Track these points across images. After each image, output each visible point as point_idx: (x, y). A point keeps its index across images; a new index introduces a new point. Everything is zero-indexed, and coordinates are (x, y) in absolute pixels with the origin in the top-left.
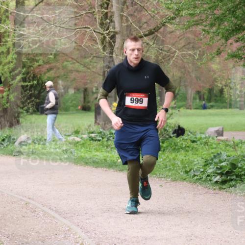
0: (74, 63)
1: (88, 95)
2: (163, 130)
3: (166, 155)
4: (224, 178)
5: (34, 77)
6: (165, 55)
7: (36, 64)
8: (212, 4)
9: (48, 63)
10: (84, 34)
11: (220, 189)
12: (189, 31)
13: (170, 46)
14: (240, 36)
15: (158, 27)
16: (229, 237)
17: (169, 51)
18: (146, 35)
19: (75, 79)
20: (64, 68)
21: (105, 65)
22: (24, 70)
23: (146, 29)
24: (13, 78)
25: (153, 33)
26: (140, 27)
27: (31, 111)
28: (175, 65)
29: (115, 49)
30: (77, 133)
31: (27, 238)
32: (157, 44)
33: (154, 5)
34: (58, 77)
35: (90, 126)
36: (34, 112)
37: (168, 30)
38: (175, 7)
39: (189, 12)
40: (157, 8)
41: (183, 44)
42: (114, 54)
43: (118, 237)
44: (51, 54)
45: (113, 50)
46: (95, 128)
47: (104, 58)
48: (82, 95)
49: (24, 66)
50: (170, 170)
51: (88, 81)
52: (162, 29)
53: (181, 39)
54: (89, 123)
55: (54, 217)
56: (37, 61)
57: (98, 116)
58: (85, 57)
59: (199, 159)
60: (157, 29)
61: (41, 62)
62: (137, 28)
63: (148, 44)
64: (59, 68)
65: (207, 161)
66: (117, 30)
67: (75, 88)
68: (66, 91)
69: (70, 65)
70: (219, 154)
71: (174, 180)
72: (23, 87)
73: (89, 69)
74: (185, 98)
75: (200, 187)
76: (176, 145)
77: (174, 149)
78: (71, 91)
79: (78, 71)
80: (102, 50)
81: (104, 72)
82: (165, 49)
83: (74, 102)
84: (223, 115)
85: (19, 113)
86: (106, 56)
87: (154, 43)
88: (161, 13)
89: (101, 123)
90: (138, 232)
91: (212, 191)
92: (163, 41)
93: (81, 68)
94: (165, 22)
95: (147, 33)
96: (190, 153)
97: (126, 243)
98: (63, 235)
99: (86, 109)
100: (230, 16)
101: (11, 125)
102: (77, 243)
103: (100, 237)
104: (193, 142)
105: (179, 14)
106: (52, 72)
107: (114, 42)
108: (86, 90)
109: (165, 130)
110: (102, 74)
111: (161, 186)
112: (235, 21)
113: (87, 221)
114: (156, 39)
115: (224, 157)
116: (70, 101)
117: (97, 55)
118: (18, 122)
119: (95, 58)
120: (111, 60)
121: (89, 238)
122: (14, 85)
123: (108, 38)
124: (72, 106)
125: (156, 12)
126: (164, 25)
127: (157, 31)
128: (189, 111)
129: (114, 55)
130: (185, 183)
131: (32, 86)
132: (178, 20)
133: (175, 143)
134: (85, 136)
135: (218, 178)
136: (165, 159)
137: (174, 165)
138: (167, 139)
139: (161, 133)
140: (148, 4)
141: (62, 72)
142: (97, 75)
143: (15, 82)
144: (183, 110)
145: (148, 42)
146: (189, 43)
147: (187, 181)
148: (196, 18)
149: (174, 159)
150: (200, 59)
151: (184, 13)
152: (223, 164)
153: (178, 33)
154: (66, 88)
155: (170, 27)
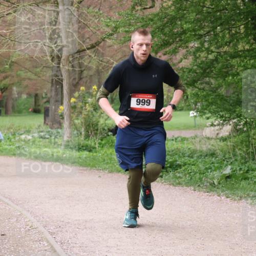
0: (27, 72)
1: (38, 100)
2: (102, 130)
3: (105, 151)
6: (105, 65)
8: (145, 23)
9: (4, 72)
12: (125, 46)
13: (108, 58)
14: (167, 49)
15: (99, 42)
16: (155, 219)
17: (108, 62)
18: (88, 49)
19: (27, 86)
20: (18, 76)
21: (53, 74)
23: (89, 43)
25: (95, 47)
26: (84, 42)
29: (62, 60)
30: (28, 132)
32: (98, 56)
33: (95, 23)
34: (13, 84)
35: (39, 126)
37: (107, 44)
38: (113, 25)
39: (125, 30)
40: (98, 26)
41: (120, 56)
42: (61, 64)
43: (62, 220)
44: (7, 64)
45: (60, 61)
46: (44, 128)
47: (52, 68)
48: (33, 100)
51: (39, 88)
52: (102, 44)
53: (119, 52)
54: (39, 124)
55: (8, 204)
57: (46, 118)
58: (36, 67)
62: (81, 42)
63: (90, 56)
64: (13, 77)
67: (27, 94)
68: (20, 96)
69: (22, 74)
71: (111, 172)
73: (39, 77)
77: (111, 145)
78: (24, 96)
79: (29, 79)
80: (51, 61)
81: (52, 80)
82: (105, 60)
83: (26, 106)
86: (54, 66)
87: (95, 56)
88: (102, 30)
89: (49, 123)
90: (79, 216)
92: (103, 54)
93: (33, 77)
94: (105, 38)
95: (89, 46)
97: (69, 225)
98: (15, 220)
99: (36, 111)
100: (159, 33)
102: (28, 225)
103: (47, 221)
105: (116, 31)
106: (7, 80)
107: (61, 54)
108: (36, 95)
109: (104, 129)
110: (50, 81)
111: (100, 177)
112: (163, 37)
113: (37, 207)
114: (97, 52)
116: (23, 105)
117: (47, 65)
119: (45, 68)
120: (58, 69)
121: (38, 221)
124: (25, 109)
125: (97, 29)
126: (103, 40)
127: (98, 45)
129: (61, 66)
130: (120, 174)
132: (115, 36)
133: (112, 140)
136: (104, 154)
137: (111, 159)
138: (105, 137)
139: (101, 132)
140: (90, 22)
141: (16, 80)
142: (46, 83)
145: (90, 54)
146: (125, 56)
147: (121, 173)
151: (121, 30)
153: (116, 47)
154: (20, 94)
155: (109, 42)
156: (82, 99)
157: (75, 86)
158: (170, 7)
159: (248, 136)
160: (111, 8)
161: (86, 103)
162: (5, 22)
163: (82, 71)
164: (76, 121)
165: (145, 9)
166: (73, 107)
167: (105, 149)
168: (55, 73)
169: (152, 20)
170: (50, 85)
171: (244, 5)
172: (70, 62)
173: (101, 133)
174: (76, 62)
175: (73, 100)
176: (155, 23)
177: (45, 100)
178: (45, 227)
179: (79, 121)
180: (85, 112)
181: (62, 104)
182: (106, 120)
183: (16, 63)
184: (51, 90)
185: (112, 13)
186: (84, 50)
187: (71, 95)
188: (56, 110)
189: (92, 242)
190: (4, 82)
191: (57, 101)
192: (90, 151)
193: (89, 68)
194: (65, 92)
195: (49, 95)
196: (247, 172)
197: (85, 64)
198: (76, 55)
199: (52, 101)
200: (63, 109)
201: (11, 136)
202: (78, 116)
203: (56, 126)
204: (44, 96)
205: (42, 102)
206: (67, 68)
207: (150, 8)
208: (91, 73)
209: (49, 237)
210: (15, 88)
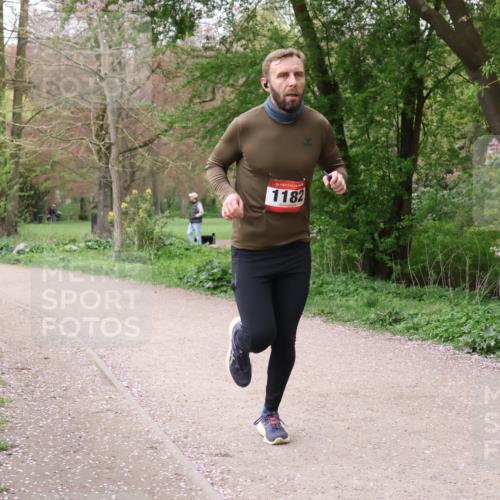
0: (71, 173)
1: (85, 205)
2: (157, 239)
4: (215, 284)
5: (32, 187)
6: (160, 166)
7: (34, 174)
8: (204, 118)
9: (45, 173)
10: (80, 145)
11: (212, 294)
12: (182, 143)
13: (164, 158)
15: (153, 139)
17: (163, 163)
18: (141, 147)
19: (72, 189)
20: (61, 178)
21: (101, 175)
22: (21, 180)
23: (141, 140)
24: (11, 188)
25: (148, 145)
26: (135, 139)
27: (28, 219)
28: (169, 176)
29: (111, 160)
30: (74, 241)
31: (25, 343)
32: (152, 155)
33: (148, 118)
34: (55, 187)
35: (86, 235)
36: (32, 221)
37: (163, 142)
38: (168, 120)
39: (182, 125)
40: (151, 121)
41: (176, 156)
42: (110, 164)
44: (48, 165)
45: (108, 160)
46: (91, 236)
48: (79, 205)
49: (21, 176)
50: (164, 277)
51: (85, 191)
52: (156, 142)
53: (175, 151)
54: (86, 232)
56: (35, 171)
57: (94, 225)
58: (82, 168)
59: (192, 266)
60: (151, 141)
61: (38, 173)
62: (132, 139)
63: (143, 155)
64: (56, 179)
65: (199, 267)
66: (113, 141)
67: (72, 198)
68: (63, 202)
69: (67, 176)
70: (211, 262)
71: (169, 286)
72: (20, 196)
73: (85, 179)
74: (179, 208)
75: (193, 293)
76: (170, 252)
77: (169, 256)
78: (69, 201)
79: (75, 181)
80: (98, 161)
81: (100, 182)
82: (160, 160)
84: (215, 224)
85: (17, 222)
86: (101, 167)
87: (149, 155)
88: (156, 125)
89: (97, 232)
91: (204, 296)
92: (157, 152)
93: (78, 178)
95: (142, 144)
96: (184, 259)
99: (83, 218)
101: (9, 235)
104: (187, 249)
105: (172, 126)
106: (49, 182)
107: (110, 153)
108: (82, 200)
109: (160, 238)
110: (98, 184)
111: (156, 292)
114: (150, 151)
115: (216, 264)
116: (68, 211)
117: (93, 166)
118: (16, 231)
119: (92, 169)
120: (107, 170)
122: (11, 196)
123: (103, 149)
125: (150, 124)
127: (152, 143)
128: (182, 220)
129: (110, 166)
130: (179, 289)
131: (29, 196)
132: (171, 132)
134: (82, 245)
135: (210, 284)
136: (160, 267)
137: (168, 272)
139: (156, 241)
140: (143, 117)
141: (59, 182)
142: (93, 185)
143: (12, 192)
144: (176, 219)
145: (143, 153)
146: (183, 155)
147: (181, 287)
148: (188, 131)
149: (168, 266)
150: (193, 169)
151: (177, 125)
152: (215, 271)
153: (172, 145)
154: (64, 198)
155: (164, 139)
156: (135, 203)
157: (126, 190)
158: (233, 101)
159: (322, 246)
160: (166, 101)
161: (138, 209)
162: (44, 116)
163: (134, 173)
164: (128, 229)
165: (204, 102)
166: (124, 214)
167: (162, 261)
168: (103, 174)
169: (212, 114)
170: (97, 188)
171: (315, 98)
172: (120, 162)
173: (156, 243)
174: (127, 162)
175: (124, 205)
176: (216, 118)
177: (92, 205)
178: (94, 349)
179: (132, 229)
180: (138, 219)
181: (112, 209)
182: (162, 227)
183: (58, 163)
184: (99, 194)
185: (167, 107)
186: (136, 148)
187: (121, 200)
188: (105, 217)
189: (149, 366)
190: (45, 185)
191: (105, 206)
192: (145, 263)
193: (143, 169)
194: (115, 196)
195: (97, 200)
196: (322, 285)
197: (138, 164)
198: (127, 154)
199: (100, 206)
200: (113, 215)
201: (54, 246)
202: (130, 223)
203: (105, 235)
204: (91, 200)
205: (89, 207)
206: (116, 168)
207: (211, 100)
208: (144, 174)
209: (99, 360)
210: (58, 192)
